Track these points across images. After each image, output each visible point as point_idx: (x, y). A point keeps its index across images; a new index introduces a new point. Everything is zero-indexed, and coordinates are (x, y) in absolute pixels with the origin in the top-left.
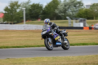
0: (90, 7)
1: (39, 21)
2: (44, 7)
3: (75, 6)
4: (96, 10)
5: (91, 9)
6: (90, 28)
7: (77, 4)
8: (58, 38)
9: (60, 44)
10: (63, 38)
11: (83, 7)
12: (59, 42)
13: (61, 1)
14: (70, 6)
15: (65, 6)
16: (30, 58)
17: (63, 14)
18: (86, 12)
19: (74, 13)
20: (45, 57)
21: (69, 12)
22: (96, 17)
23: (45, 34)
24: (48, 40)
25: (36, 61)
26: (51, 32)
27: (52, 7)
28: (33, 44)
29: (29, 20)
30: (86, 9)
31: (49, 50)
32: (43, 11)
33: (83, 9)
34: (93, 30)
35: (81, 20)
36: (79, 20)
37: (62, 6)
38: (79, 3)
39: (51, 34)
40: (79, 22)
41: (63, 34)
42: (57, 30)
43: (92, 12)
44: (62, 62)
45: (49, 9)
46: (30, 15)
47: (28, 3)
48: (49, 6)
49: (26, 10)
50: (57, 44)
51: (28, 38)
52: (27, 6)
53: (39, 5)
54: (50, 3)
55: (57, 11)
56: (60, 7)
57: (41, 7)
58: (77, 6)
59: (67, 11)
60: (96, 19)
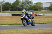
0: (36, 4)
1: (9, 11)
2: (11, 4)
3: (28, 4)
4: (39, 6)
5: (37, 5)
6: (36, 15)
7: (29, 2)
8: (29, 20)
9: (30, 23)
10: (32, 20)
11: (32, 4)
12: (30, 22)
13: (20, 1)
14: (25, 3)
15: (23, 3)
16: (4, 31)
17: (22, 8)
18: (34, 7)
19: (27, 7)
20: (12, 30)
21: (25, 7)
22: (39, 9)
23: (23, 18)
24: (24, 21)
25: (7, 32)
26: (26, 17)
27: (16, 4)
28: (6, 24)
29: (4, 11)
30: (34, 5)
31: (25, 26)
32: (11, 6)
33: (32, 5)
34: (37, 16)
35: (31, 11)
36: (30, 11)
37: (21, 3)
38: (30, 2)
39: (26, 18)
40: (30, 12)
41: (32, 18)
42: (29, 16)
43: (37, 7)
44: (21, 33)
45: (14, 5)
46: (4, 8)
47: (3, 2)
48: (14, 4)
49: (2, 6)
50: (29, 23)
51: (3, 20)
52: (3, 3)
53: (9, 3)
54: (15, 2)
55: (18, 6)
56: (20, 4)
57: (10, 4)
58: (29, 3)
59: (24, 6)
60: (39, 10)
